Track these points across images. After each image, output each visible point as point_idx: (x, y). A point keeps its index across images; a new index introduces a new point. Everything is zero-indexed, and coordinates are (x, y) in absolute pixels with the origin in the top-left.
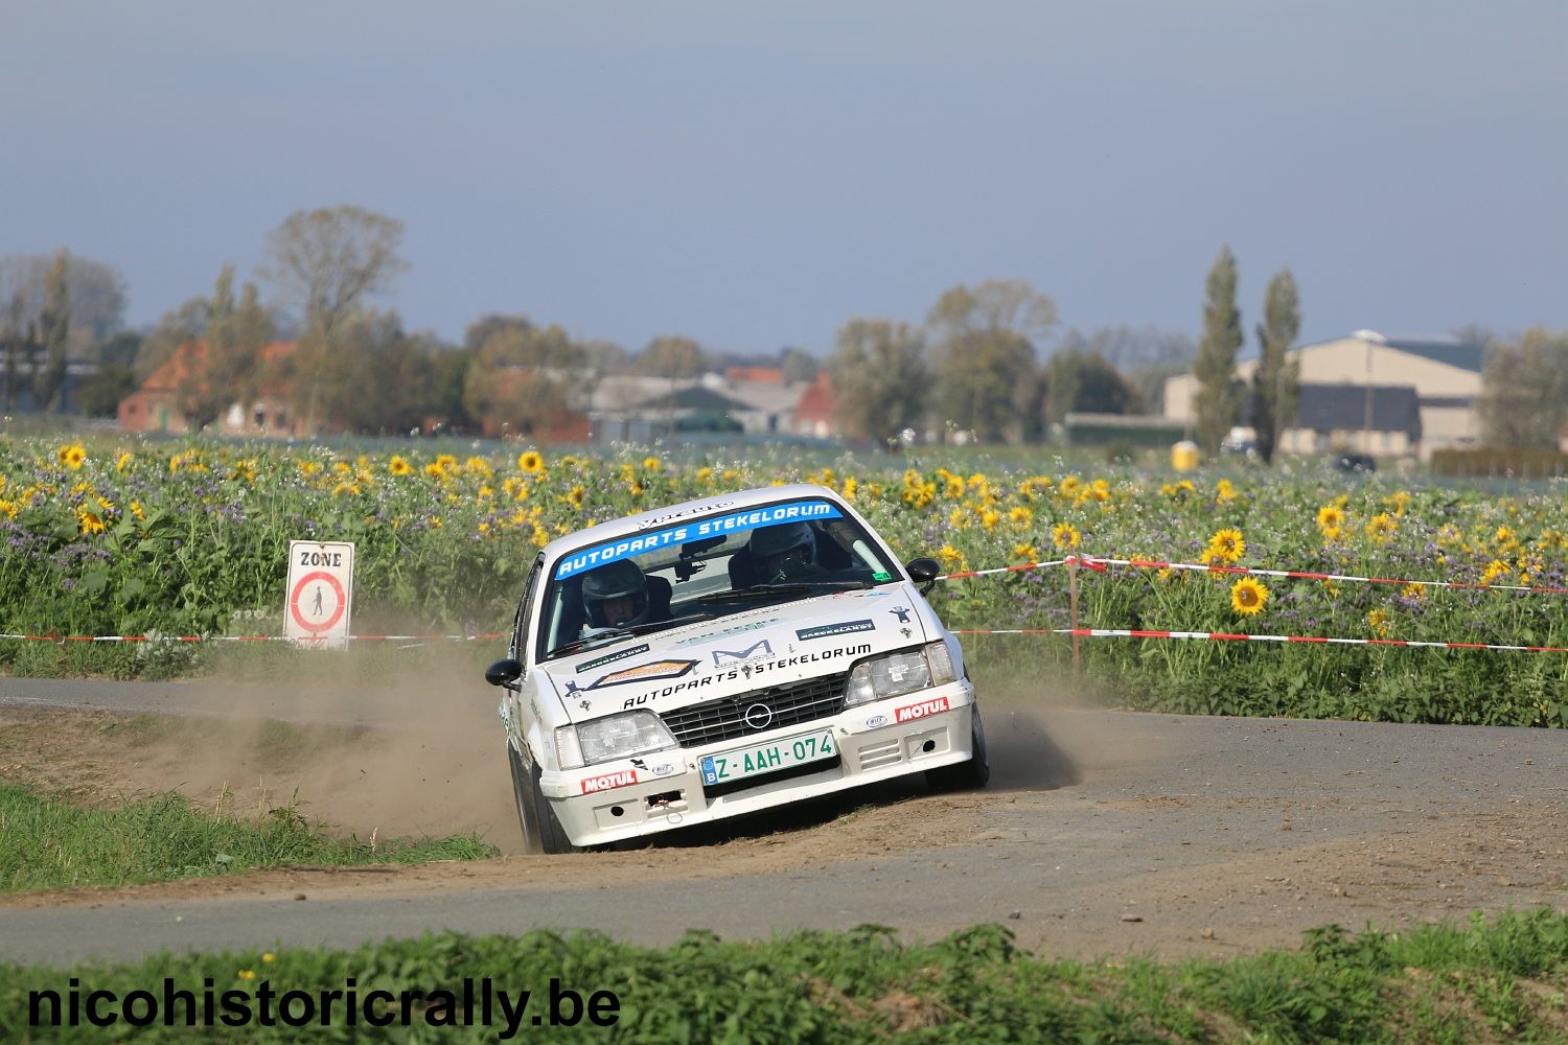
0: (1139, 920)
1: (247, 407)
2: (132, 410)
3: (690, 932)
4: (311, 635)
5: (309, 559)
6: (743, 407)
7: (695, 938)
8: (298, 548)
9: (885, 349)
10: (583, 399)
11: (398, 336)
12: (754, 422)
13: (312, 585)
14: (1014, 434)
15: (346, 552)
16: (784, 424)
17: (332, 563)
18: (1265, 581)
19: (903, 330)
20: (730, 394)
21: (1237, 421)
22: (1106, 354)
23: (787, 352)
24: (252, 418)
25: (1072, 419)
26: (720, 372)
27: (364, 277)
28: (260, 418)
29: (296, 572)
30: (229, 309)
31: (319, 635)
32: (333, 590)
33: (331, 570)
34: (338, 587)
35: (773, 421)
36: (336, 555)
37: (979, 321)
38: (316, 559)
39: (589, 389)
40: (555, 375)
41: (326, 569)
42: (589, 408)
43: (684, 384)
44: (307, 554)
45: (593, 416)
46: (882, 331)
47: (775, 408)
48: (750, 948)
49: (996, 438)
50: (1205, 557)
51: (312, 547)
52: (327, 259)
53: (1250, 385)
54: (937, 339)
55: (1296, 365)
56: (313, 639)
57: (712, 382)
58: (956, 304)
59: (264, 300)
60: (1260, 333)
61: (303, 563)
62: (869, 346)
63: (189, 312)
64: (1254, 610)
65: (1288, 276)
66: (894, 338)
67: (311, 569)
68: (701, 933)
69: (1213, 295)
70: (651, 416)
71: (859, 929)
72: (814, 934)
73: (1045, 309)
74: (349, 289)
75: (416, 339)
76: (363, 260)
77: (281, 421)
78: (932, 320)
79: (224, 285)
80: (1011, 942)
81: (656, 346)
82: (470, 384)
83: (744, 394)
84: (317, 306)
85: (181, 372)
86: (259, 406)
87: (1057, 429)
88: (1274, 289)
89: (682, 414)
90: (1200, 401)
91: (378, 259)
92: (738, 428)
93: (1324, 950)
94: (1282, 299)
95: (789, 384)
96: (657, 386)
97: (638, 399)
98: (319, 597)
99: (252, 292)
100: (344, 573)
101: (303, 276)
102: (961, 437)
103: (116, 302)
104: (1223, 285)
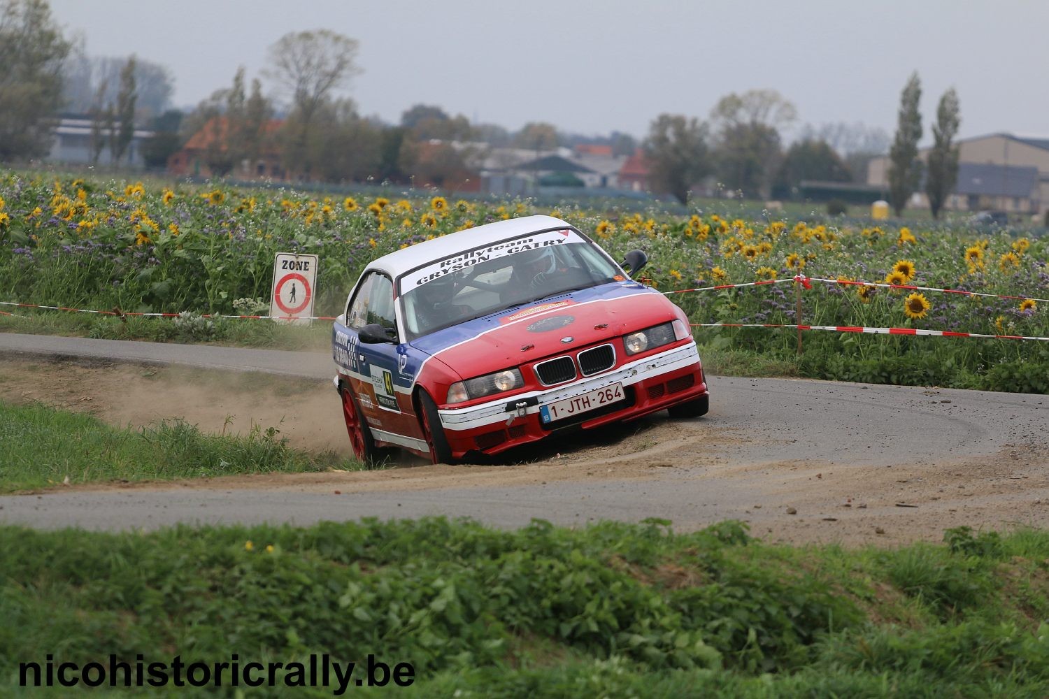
0: (834, 520)
1: (253, 162)
2: (176, 161)
3: (534, 520)
4: (287, 315)
5: (288, 265)
6: (585, 170)
7: (535, 524)
8: (280, 258)
9: (681, 134)
10: (478, 163)
11: (355, 116)
12: (591, 181)
13: (291, 281)
14: (764, 192)
15: (313, 261)
16: (612, 182)
17: (303, 268)
18: (928, 295)
19: (694, 121)
20: (577, 161)
21: (916, 189)
22: (829, 141)
23: (616, 135)
24: (255, 171)
25: (805, 184)
26: (568, 146)
27: (333, 76)
28: (261, 170)
29: (279, 273)
30: (242, 97)
31: (294, 315)
32: (303, 286)
33: (302, 273)
34: (306, 285)
35: (604, 180)
36: (306, 263)
37: (744, 117)
38: (293, 265)
39: (482, 157)
40: (457, 145)
41: (299, 272)
42: (482, 169)
43: (544, 154)
44: (286, 262)
45: (485, 174)
46: (679, 122)
47: (605, 172)
48: (573, 531)
49: (753, 196)
50: (888, 279)
51: (290, 258)
52: (308, 63)
53: (926, 164)
54: (716, 127)
55: (957, 152)
56: (289, 319)
57: (564, 153)
58: (729, 105)
59: (265, 92)
60: (934, 131)
61: (284, 268)
62: (670, 133)
63: (216, 96)
64: (920, 315)
65: (953, 93)
66: (688, 127)
67: (289, 272)
68: (541, 522)
69: (904, 102)
70: (522, 175)
71: (647, 521)
72: (616, 523)
73: (789, 111)
74: (323, 84)
75: (367, 120)
76: (331, 66)
77: (276, 172)
78: (714, 116)
79: (238, 79)
80: (747, 533)
81: (529, 128)
82: (402, 150)
83: (586, 162)
84: (301, 96)
85: (210, 138)
86: (261, 162)
87: (794, 190)
88: (943, 101)
89: (543, 174)
90: (892, 175)
91: (342, 64)
92: (581, 184)
93: (958, 544)
94: (948, 105)
95: (615, 156)
96: (528, 155)
97: (515, 163)
98: (294, 291)
99: (257, 85)
100: (310, 276)
101: (292, 76)
102: (730, 194)
103: (167, 90)
104: (912, 96)
